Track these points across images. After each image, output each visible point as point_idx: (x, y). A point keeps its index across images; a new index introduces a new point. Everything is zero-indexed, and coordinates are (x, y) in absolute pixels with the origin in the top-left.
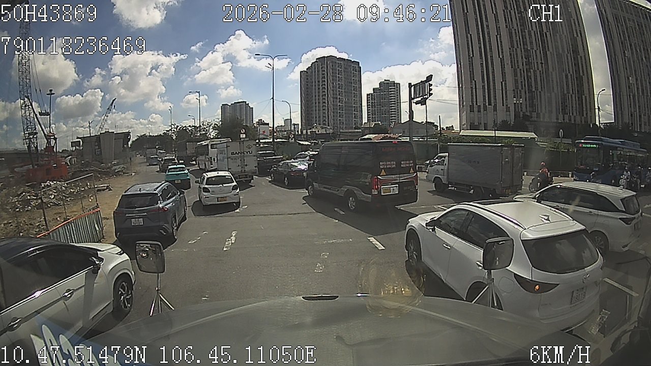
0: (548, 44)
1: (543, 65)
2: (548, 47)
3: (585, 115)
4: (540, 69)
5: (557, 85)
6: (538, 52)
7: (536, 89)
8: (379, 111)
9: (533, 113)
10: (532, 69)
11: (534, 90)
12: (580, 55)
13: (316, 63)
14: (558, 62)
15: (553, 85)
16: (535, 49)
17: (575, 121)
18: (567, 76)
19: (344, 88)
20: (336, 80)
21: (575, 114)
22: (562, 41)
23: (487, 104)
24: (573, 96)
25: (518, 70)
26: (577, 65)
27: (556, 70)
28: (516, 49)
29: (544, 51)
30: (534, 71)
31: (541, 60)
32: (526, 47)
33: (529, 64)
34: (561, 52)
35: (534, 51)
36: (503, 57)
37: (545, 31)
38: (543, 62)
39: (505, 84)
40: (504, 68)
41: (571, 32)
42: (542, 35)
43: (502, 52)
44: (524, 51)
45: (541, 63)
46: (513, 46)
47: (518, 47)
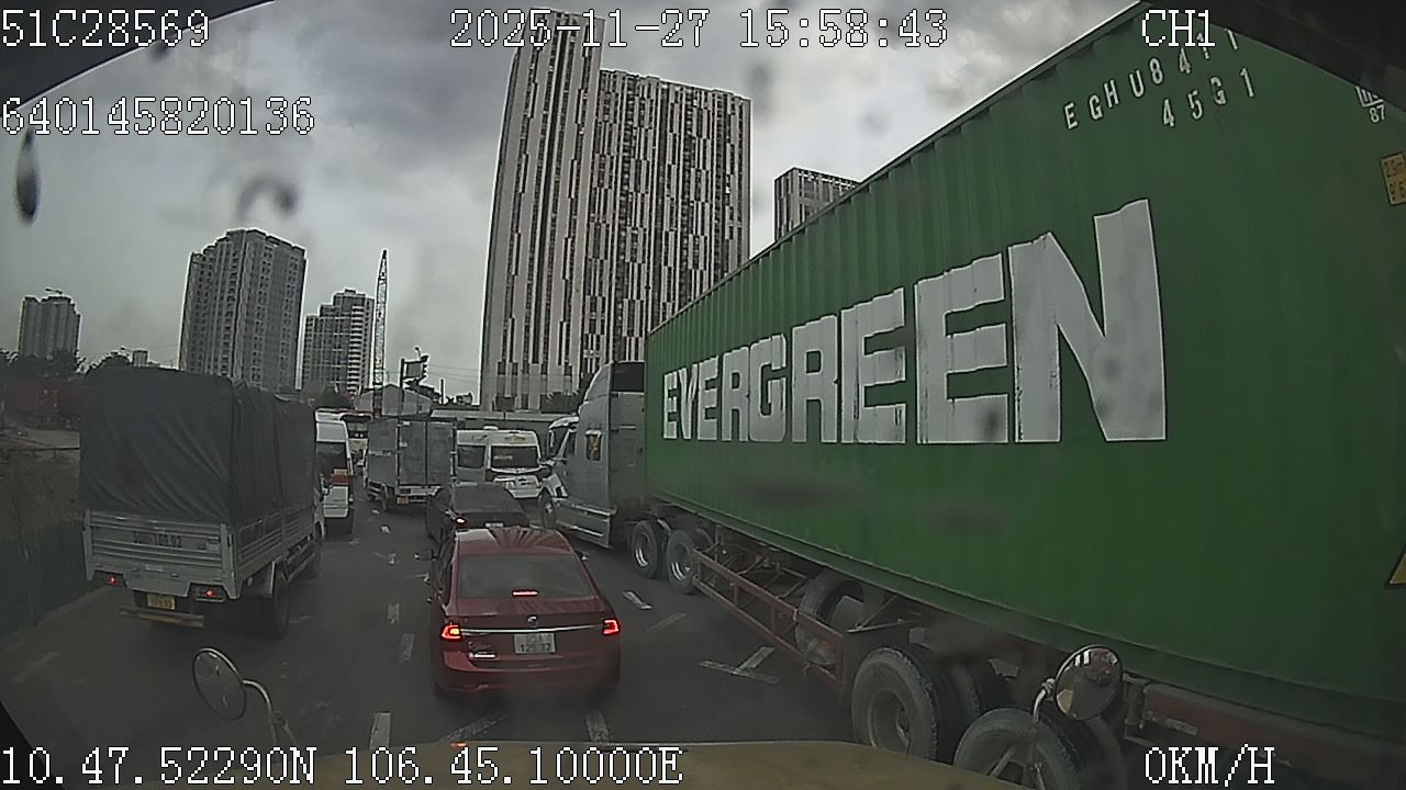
0: (666, 253)
1: (650, 291)
2: (666, 258)
4: (643, 298)
6: (645, 266)
7: (631, 333)
8: (327, 356)
10: (627, 297)
11: (625, 334)
13: (225, 242)
14: (680, 284)
16: (639, 261)
19: (267, 302)
20: (256, 284)
22: (696, 247)
23: (530, 361)
25: (600, 300)
27: (674, 299)
28: (602, 262)
29: (657, 266)
30: (631, 302)
31: (648, 282)
32: (622, 257)
33: (622, 289)
34: (690, 267)
35: (636, 266)
36: (571, 277)
37: (666, 229)
38: (651, 285)
39: (568, 326)
40: (570, 296)
41: (720, 230)
42: (658, 236)
43: (571, 270)
44: (617, 265)
45: (647, 288)
46: (596, 256)
47: (606, 258)
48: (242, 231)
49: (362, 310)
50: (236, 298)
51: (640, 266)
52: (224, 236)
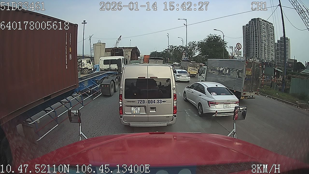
13: (252, 22)
19: (266, 37)
48: (255, 19)
49: (288, 41)
50: (257, 36)
52: (251, 20)
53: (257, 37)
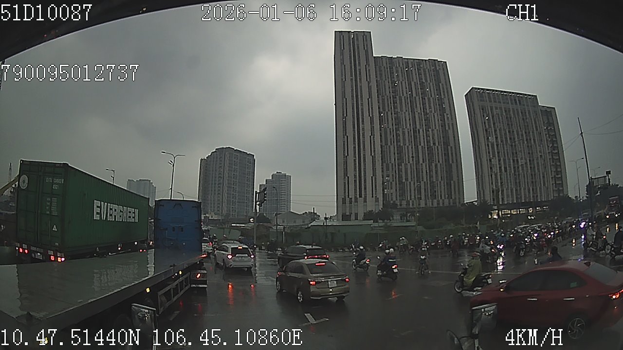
0: (420, 139)
1: (414, 158)
2: (420, 142)
3: (453, 198)
4: (411, 162)
5: (427, 175)
6: (410, 147)
7: (407, 179)
9: (403, 201)
10: (403, 162)
11: (404, 181)
12: (451, 145)
13: (215, 153)
14: (428, 154)
15: (422, 175)
16: (407, 144)
17: (443, 204)
18: (436, 165)
20: (232, 171)
21: (443, 198)
22: (433, 135)
23: (358, 197)
24: (442, 182)
25: (390, 165)
26: (447, 155)
27: (426, 161)
28: (389, 147)
29: (416, 146)
30: (406, 164)
31: (413, 154)
32: (399, 144)
33: (400, 159)
34: (432, 145)
35: (406, 147)
36: (375, 154)
37: (418, 127)
38: (414, 156)
39: (375, 178)
40: (375, 164)
41: (443, 126)
42: (415, 132)
43: (374, 151)
44: (397, 147)
45: (413, 157)
46: (386, 144)
47: (391, 144)
48: (223, 148)
51: (408, 147)
52: (215, 150)
53: (221, 178)
